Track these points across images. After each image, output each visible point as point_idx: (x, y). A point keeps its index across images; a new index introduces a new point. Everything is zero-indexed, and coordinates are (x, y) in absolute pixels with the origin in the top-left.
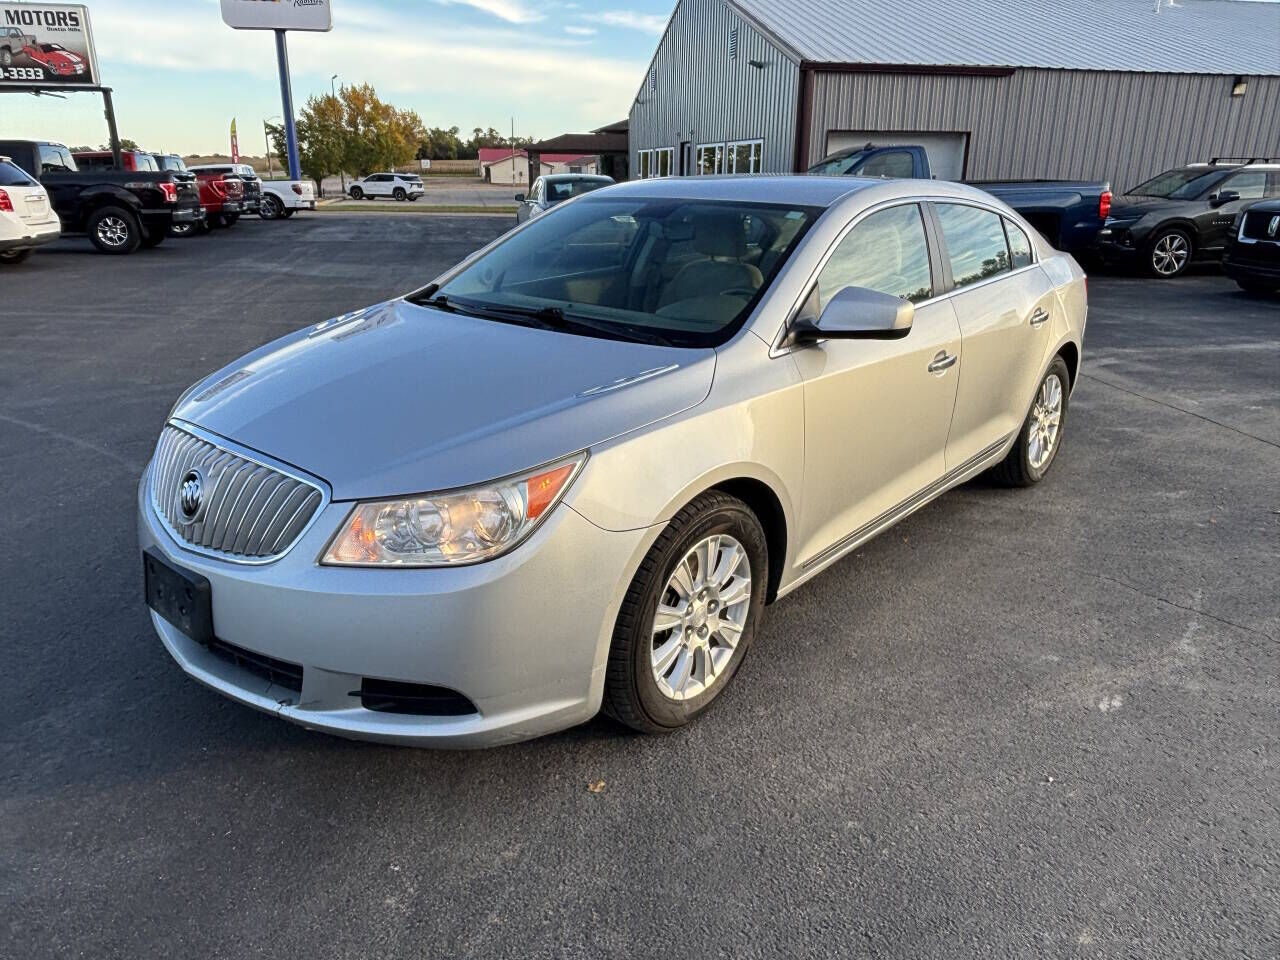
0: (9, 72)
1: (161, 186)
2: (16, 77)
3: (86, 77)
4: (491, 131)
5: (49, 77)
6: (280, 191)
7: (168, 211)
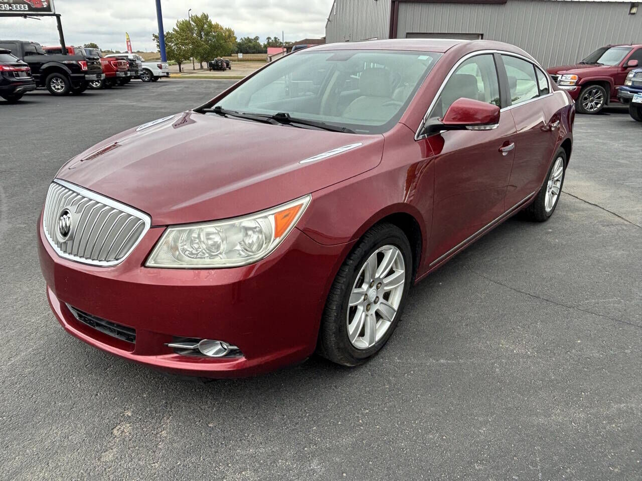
0: (12, 6)
1: (80, 62)
2: (15, 9)
3: (48, 9)
4: (275, 38)
5: (31, 9)
6: (151, 67)
7: (83, 75)
